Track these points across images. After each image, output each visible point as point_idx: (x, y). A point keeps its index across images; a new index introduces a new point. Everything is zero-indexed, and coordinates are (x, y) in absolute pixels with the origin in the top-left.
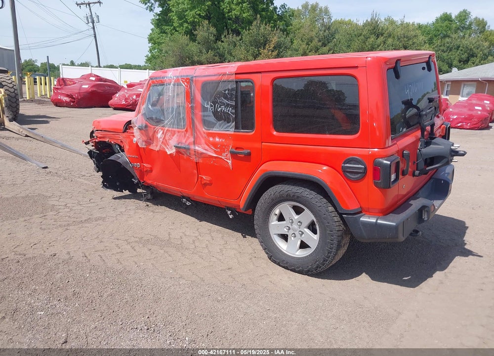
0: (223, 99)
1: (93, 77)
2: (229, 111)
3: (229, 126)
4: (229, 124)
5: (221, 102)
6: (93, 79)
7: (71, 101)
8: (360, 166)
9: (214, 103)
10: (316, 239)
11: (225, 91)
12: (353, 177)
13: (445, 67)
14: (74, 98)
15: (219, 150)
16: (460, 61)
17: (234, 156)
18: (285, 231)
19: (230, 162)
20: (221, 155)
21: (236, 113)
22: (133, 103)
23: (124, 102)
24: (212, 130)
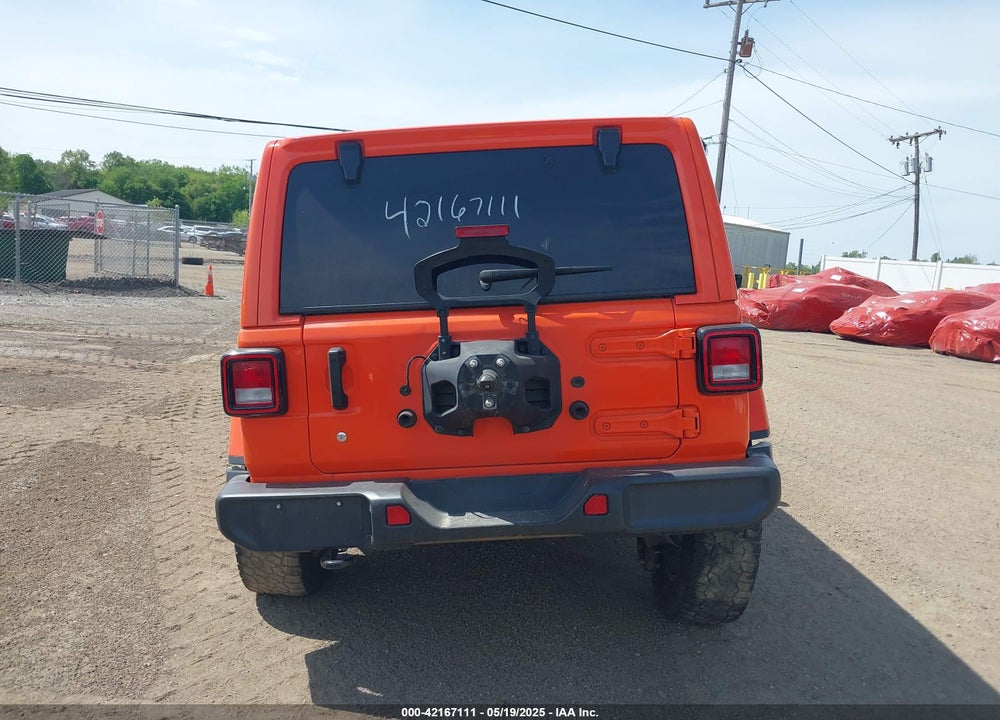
1: (839, 274)
6: (837, 278)
7: (760, 315)
14: (766, 311)
22: (875, 326)
23: (856, 324)
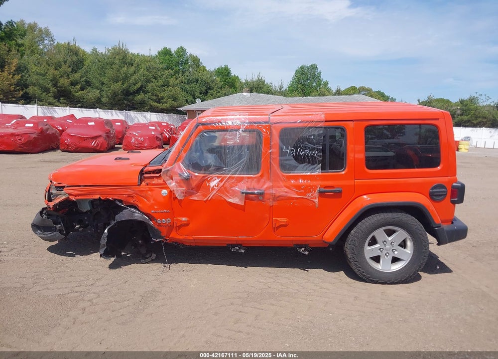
0: (307, 143)
2: (314, 154)
3: (314, 168)
4: (314, 166)
5: (305, 147)
8: (444, 190)
9: (296, 147)
10: (410, 252)
11: (311, 136)
12: (437, 198)
13: (190, 98)
15: (303, 191)
16: (201, 93)
17: (321, 194)
18: (378, 253)
19: (316, 201)
20: (305, 195)
21: (324, 156)
24: (294, 173)
